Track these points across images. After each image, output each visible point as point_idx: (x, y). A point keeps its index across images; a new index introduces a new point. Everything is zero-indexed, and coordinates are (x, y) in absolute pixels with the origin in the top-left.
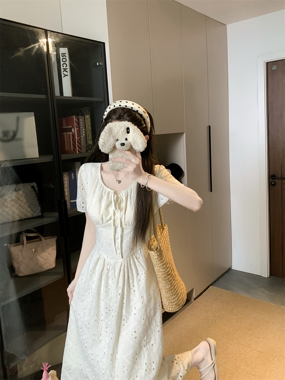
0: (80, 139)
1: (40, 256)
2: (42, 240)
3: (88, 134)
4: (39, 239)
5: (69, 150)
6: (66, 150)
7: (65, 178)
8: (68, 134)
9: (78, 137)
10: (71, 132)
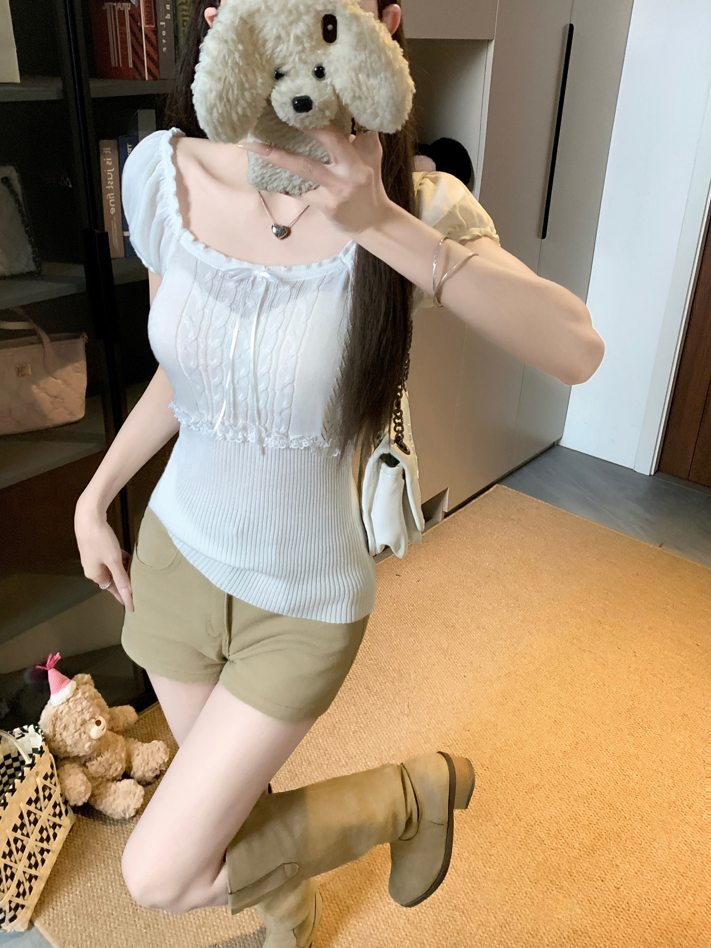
0: (156, 32)
1: (38, 385)
2: (41, 342)
3: (184, 16)
4: (33, 337)
5: (121, 65)
6: (114, 63)
7: (107, 159)
8: (117, 9)
9: (148, 22)
10: (127, 4)
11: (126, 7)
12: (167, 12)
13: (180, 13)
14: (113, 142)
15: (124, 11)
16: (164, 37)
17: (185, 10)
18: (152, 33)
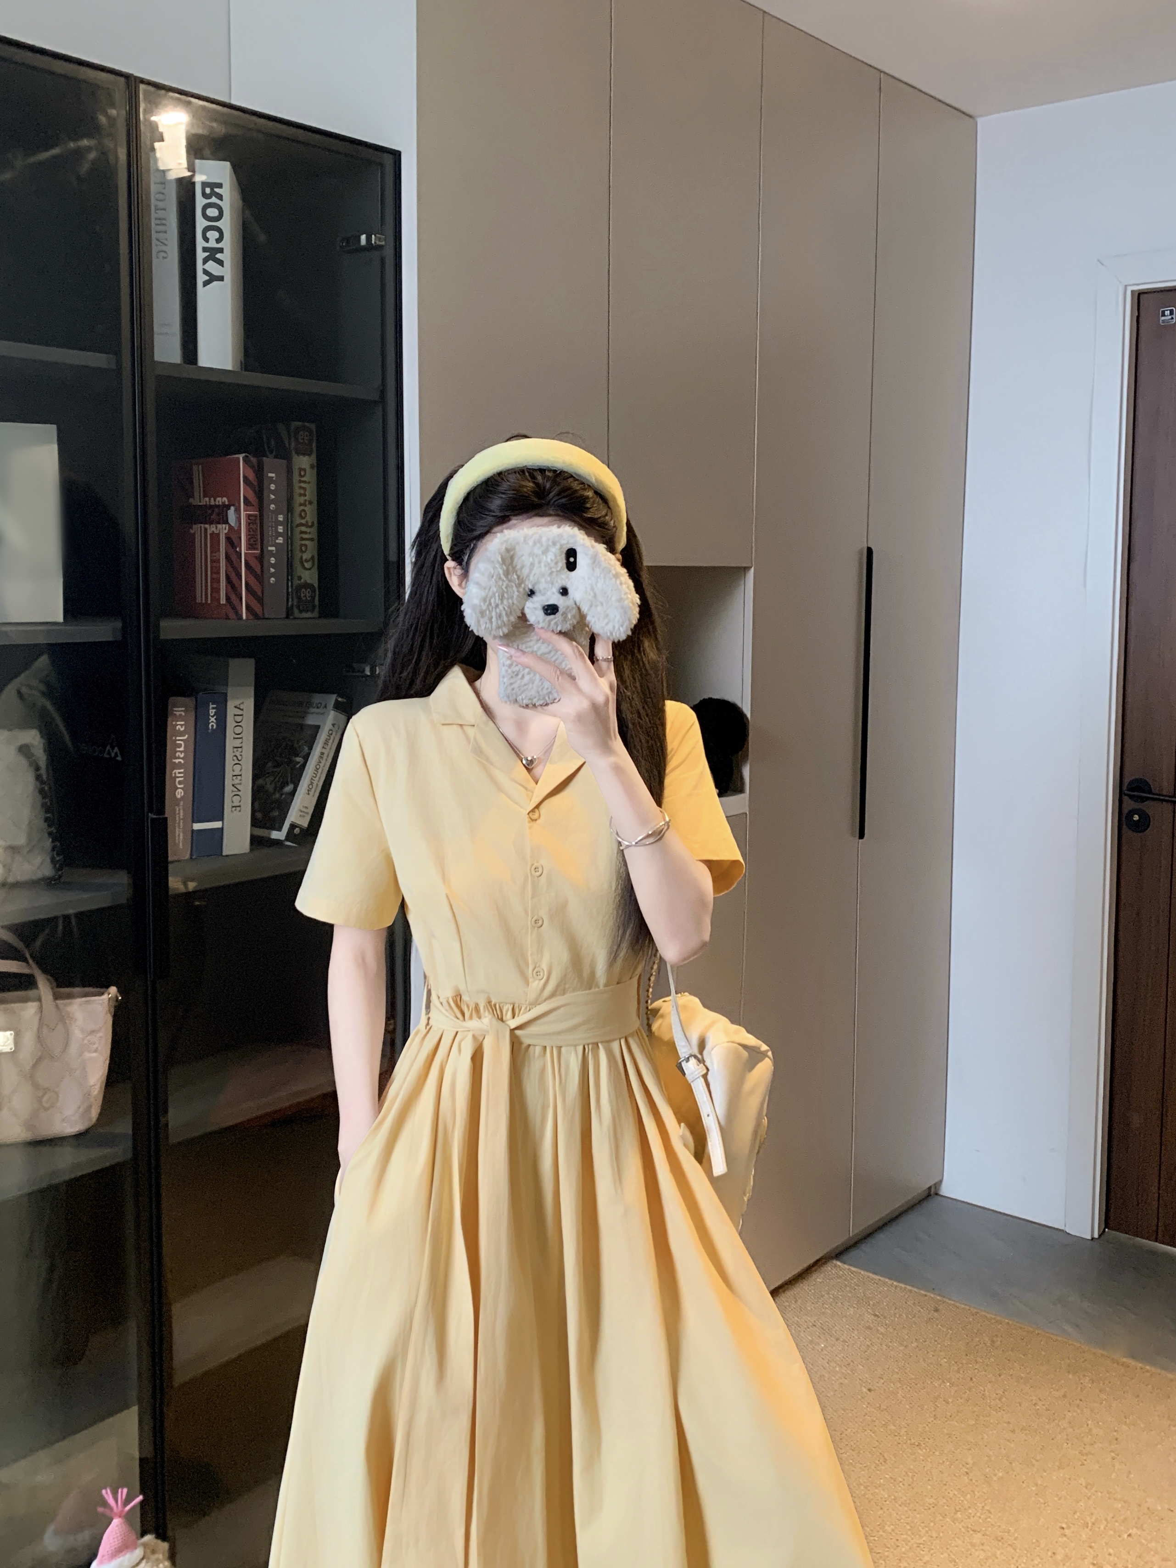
0: (261, 558)
3: (303, 539)
5: (209, 602)
6: (198, 600)
7: (178, 723)
8: (209, 532)
9: (250, 546)
10: (224, 526)
11: (223, 530)
12: (280, 535)
13: (297, 536)
14: (190, 701)
15: (219, 534)
16: (273, 566)
17: (305, 533)
18: (257, 562)
